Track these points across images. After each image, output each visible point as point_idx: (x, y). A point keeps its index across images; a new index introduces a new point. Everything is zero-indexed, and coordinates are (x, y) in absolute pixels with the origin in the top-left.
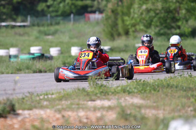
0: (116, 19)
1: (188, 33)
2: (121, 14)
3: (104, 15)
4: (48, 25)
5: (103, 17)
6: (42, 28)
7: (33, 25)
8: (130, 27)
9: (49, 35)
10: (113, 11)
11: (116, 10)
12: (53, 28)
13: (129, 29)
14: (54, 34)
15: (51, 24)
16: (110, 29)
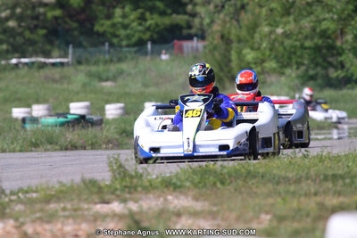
0: (228, 51)
2: (236, 41)
3: (206, 43)
4: (106, 62)
5: (205, 47)
6: (94, 69)
7: (79, 63)
9: (107, 80)
10: (222, 37)
11: (229, 33)
12: (113, 68)
14: (114, 79)
15: (111, 61)
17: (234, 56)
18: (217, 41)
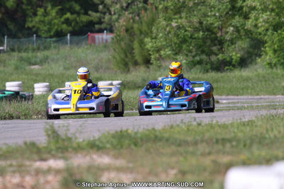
0: (132, 41)
3: (114, 35)
4: (34, 50)
5: (113, 39)
6: (24, 55)
7: (13, 50)
10: (127, 30)
11: (132, 28)
13: (150, 55)
15: (38, 49)
16: (123, 56)
17: (136, 45)
18: (123, 34)
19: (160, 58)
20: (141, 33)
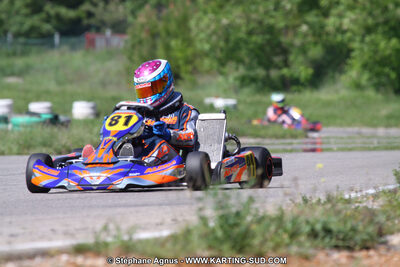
0: (154, 47)
1: (307, 80)
2: (163, 34)
3: (127, 37)
4: (8, 55)
5: (126, 42)
8: (181, 62)
9: (12, 74)
11: (156, 27)
12: (19, 62)
13: (178, 67)
14: (21, 73)
15: (14, 54)
19: (195, 71)
20: (168, 33)
